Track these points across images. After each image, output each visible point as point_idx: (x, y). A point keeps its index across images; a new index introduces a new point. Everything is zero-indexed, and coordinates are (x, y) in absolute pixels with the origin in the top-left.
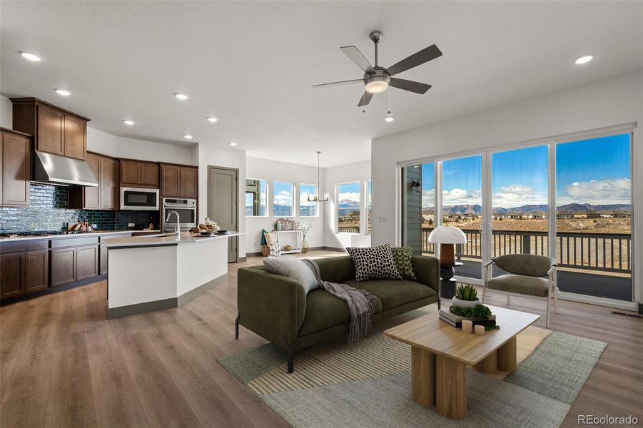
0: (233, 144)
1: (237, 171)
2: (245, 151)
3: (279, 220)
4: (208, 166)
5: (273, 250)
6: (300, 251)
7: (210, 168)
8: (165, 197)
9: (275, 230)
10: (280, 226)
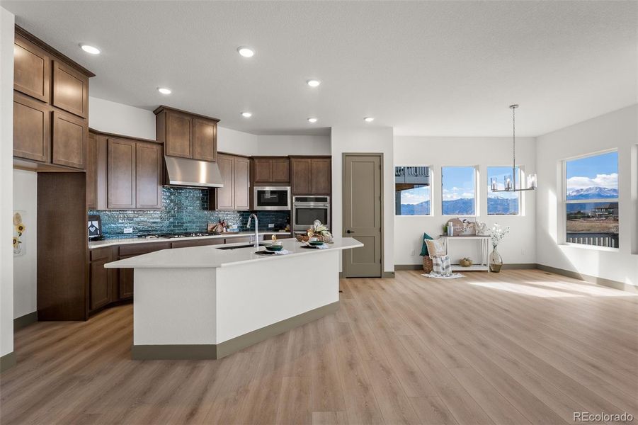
0: (369, 120)
1: (380, 156)
2: (391, 129)
3: (450, 221)
4: (343, 154)
5: (437, 265)
6: (487, 268)
7: (346, 156)
8: (295, 195)
9: (444, 235)
10: (452, 229)
